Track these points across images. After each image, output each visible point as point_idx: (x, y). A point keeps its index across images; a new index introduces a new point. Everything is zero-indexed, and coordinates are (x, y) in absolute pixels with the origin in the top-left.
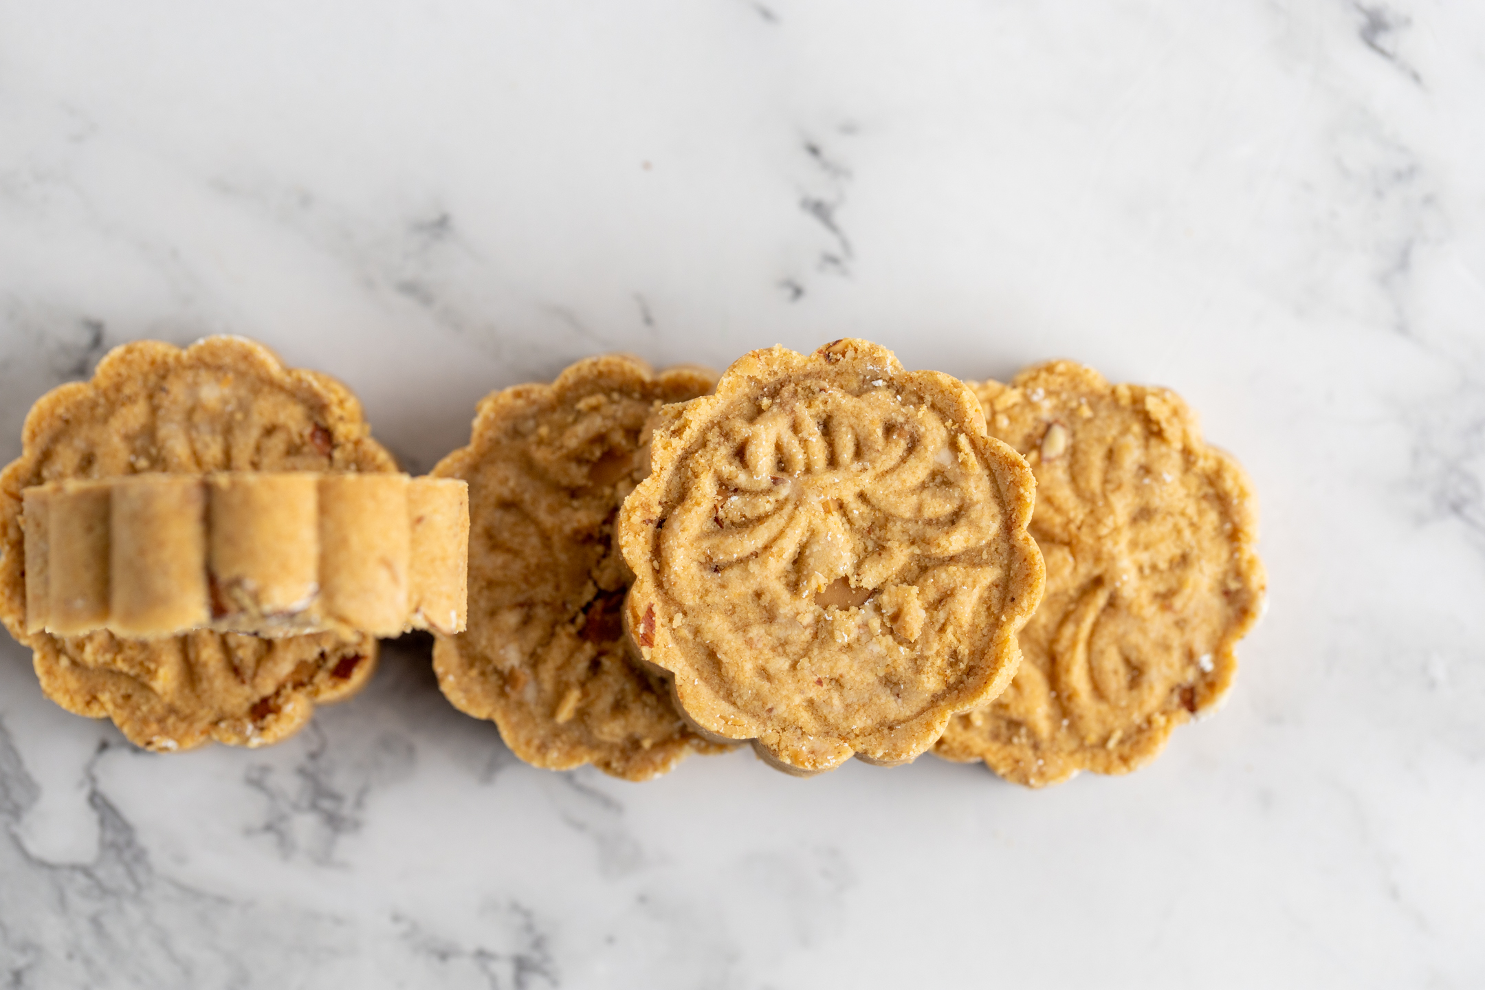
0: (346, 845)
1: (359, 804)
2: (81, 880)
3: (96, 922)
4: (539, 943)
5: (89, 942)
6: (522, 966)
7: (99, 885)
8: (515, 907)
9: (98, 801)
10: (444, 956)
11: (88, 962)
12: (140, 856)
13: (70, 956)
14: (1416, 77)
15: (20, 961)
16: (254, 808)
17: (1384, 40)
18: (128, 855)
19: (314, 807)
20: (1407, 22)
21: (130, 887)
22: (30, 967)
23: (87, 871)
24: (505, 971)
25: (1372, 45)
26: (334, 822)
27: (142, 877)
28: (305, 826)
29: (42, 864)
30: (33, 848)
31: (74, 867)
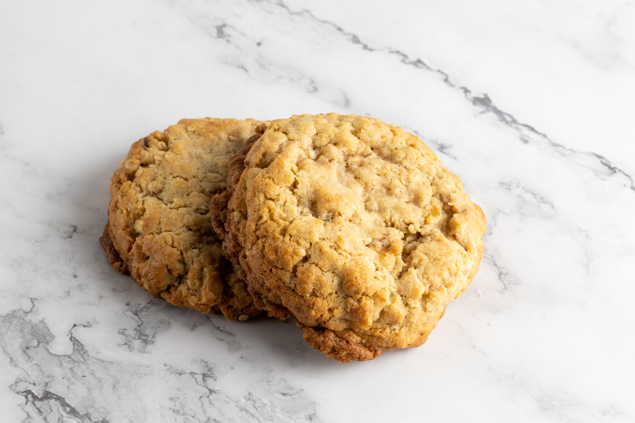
0: (149, 347)
1: (153, 337)
2: (67, 359)
3: (71, 369)
4: (209, 370)
5: (69, 375)
6: (204, 376)
7: (73, 359)
8: (202, 361)
9: (73, 339)
10: (180, 374)
11: (69, 379)
12: (86, 352)
13: (63, 378)
14: (455, 158)
15: (48, 380)
16: (121, 339)
17: (444, 150)
18: (82, 352)
19: (139, 338)
20: (451, 146)
21: (83, 360)
22: (50, 381)
23: (69, 357)
24: (200, 378)
25: (442, 152)
26: (146, 342)
27: (86, 357)
28: (137, 343)
29: (55, 355)
30: (52, 351)
31: (65, 356)
